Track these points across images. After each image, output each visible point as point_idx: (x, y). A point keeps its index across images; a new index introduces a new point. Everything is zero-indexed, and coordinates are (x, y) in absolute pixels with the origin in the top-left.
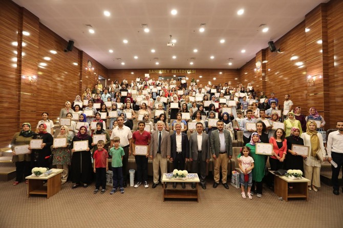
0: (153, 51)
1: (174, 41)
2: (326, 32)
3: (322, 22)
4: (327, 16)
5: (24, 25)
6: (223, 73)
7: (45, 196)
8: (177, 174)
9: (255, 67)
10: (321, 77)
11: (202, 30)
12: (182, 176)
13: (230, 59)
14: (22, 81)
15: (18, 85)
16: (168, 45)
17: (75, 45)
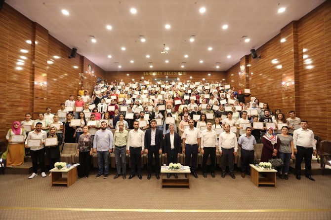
0: (148, 56)
1: (167, 49)
2: (297, 45)
3: (294, 37)
4: (297, 32)
5: (36, 37)
6: (212, 75)
7: (66, 185)
8: (173, 167)
9: (240, 71)
10: (293, 83)
11: (192, 40)
12: (177, 168)
13: (217, 63)
14: (35, 87)
15: (31, 91)
16: (162, 53)
17: (78, 52)
